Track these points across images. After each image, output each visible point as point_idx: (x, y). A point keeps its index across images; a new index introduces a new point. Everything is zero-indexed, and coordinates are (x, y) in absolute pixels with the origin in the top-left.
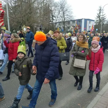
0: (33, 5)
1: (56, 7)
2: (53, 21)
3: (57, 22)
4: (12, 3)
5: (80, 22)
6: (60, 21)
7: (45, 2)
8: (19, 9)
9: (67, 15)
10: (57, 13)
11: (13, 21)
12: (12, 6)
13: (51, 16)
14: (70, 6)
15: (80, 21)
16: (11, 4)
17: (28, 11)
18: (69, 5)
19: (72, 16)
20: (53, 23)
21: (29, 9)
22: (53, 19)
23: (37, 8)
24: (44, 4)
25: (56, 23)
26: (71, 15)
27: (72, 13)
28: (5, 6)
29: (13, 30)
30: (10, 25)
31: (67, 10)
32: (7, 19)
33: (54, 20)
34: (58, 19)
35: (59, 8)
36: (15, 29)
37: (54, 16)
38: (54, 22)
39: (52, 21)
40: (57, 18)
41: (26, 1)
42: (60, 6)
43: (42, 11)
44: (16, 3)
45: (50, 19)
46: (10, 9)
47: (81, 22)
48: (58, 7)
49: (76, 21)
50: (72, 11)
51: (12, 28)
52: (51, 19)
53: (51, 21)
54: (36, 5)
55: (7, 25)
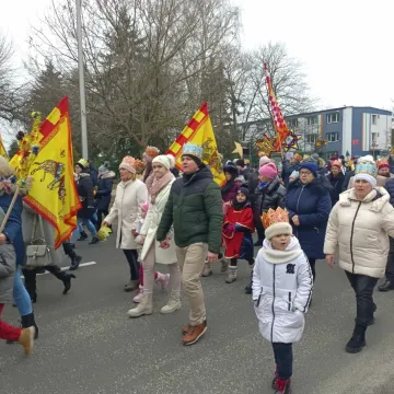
0: (167, 66)
1: (248, 68)
2: (238, 118)
3: (250, 120)
4: (98, 64)
5: (334, 119)
6: (263, 116)
7: (207, 54)
8: (119, 82)
9: (287, 96)
10: (251, 92)
11: (100, 123)
12: (97, 72)
13: (229, 101)
14: (298, 65)
15: (335, 115)
16: (95, 67)
17: (151, 87)
18: (295, 62)
19: (304, 99)
20: (236, 125)
21: (154, 80)
22: (235, 111)
23: (181, 77)
24: (203, 63)
25: (246, 125)
26: (302, 96)
27: (304, 87)
28: (76, 72)
29: (99, 152)
30: (89, 134)
31: (284, 79)
32: (79, 115)
33: (239, 114)
34: (253, 109)
35: (259, 71)
36: (106, 149)
37: (238, 101)
38: (240, 120)
39: (232, 117)
40: (251, 106)
41: (145, 55)
42: (262, 65)
43: (197, 85)
44: (109, 63)
45: (225, 113)
46: (92, 82)
47: (341, 119)
48: (253, 70)
49: (320, 116)
50: (304, 80)
51: (94, 146)
52: (229, 111)
53: (229, 120)
54: (176, 66)
55: (80, 136)
